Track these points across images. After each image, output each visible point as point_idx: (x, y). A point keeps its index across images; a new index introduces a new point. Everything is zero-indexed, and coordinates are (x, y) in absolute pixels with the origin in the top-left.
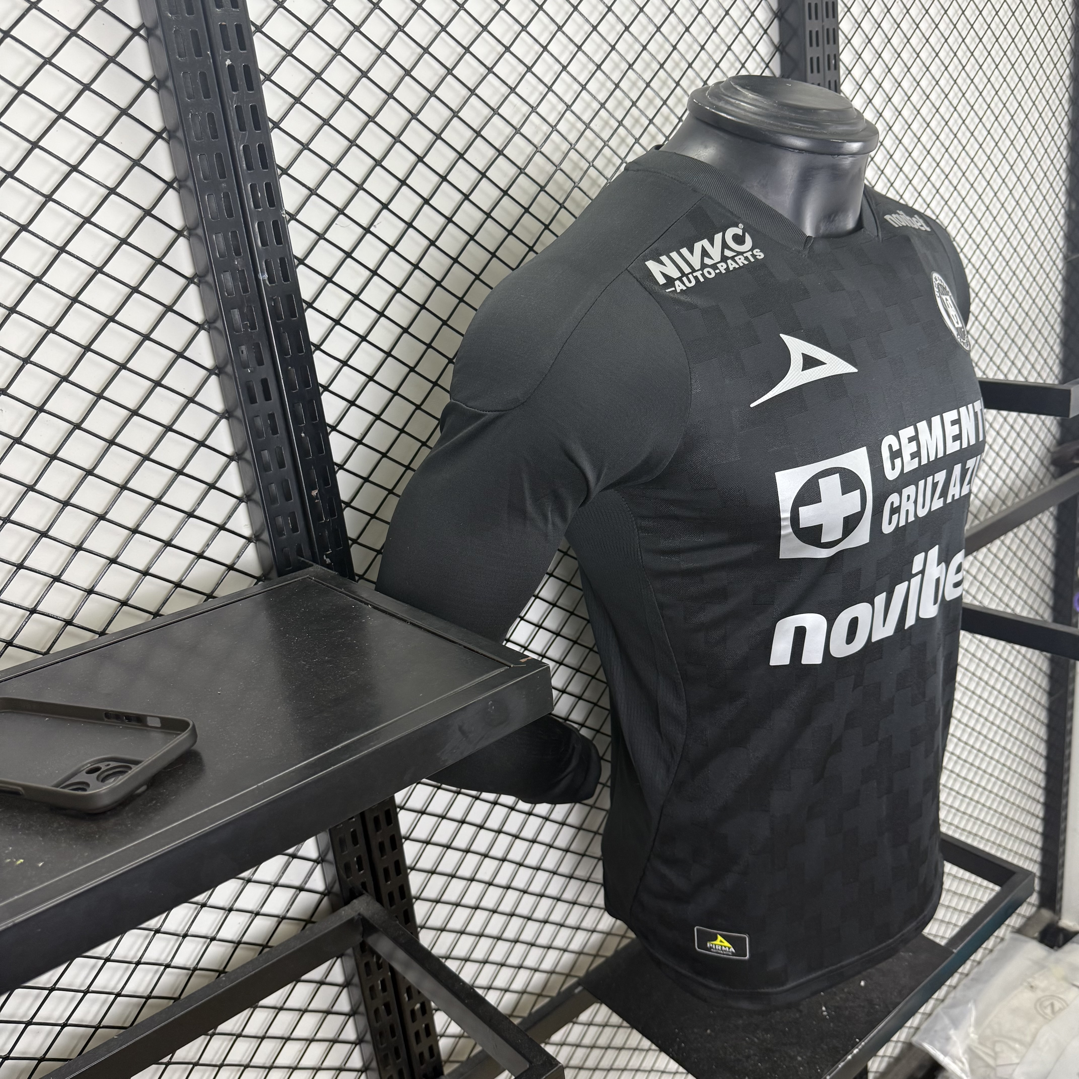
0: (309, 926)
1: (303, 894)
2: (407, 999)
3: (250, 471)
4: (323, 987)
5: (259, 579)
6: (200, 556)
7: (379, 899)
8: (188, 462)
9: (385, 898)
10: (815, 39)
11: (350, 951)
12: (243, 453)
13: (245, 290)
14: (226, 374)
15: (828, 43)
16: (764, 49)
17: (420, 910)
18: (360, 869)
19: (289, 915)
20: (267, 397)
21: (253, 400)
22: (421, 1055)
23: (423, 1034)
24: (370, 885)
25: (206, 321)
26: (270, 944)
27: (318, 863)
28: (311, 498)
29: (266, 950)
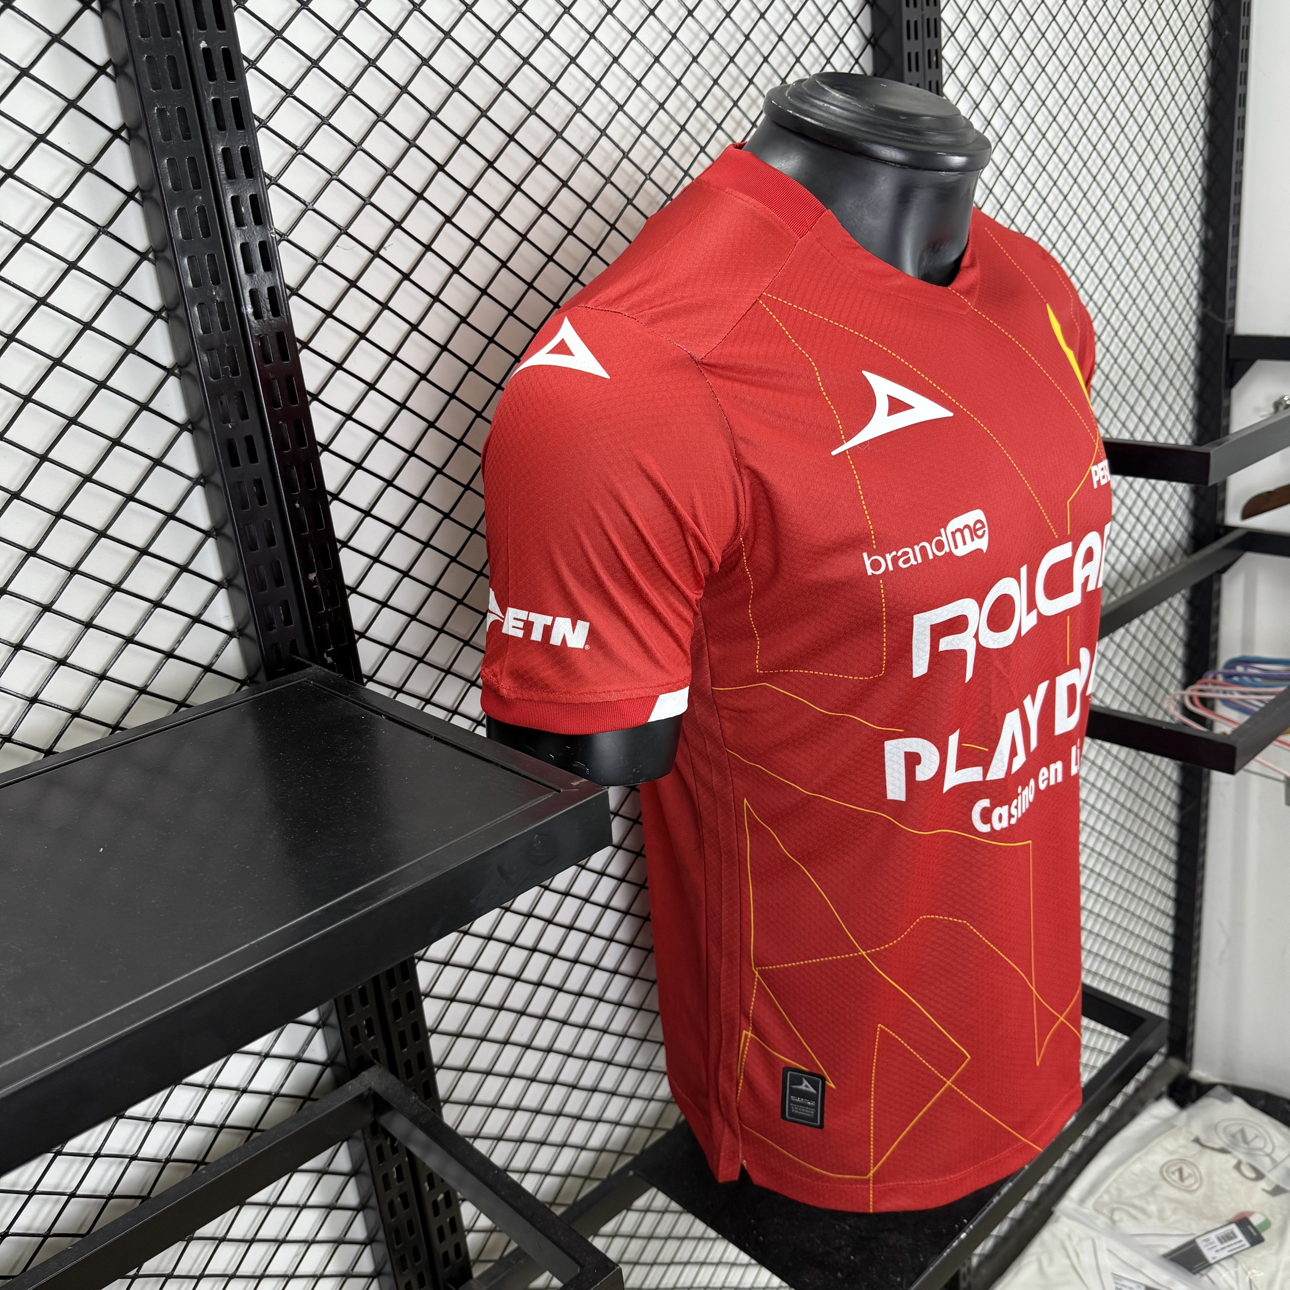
0: (308, 1104)
1: (300, 1065)
2: (428, 1189)
3: (232, 551)
4: (326, 1177)
5: (242, 683)
6: (169, 655)
7: (393, 1070)
8: (153, 539)
9: (401, 1070)
10: (913, 31)
11: (359, 1133)
12: (222, 527)
13: (225, 327)
14: (201, 429)
15: (929, 35)
16: (853, 41)
17: (443, 1080)
18: (371, 1034)
19: (283, 1091)
20: (253, 458)
21: (234, 461)
22: (446, 1254)
23: (447, 1230)
24: (383, 1053)
25: (176, 365)
26: (260, 1127)
27: (318, 1028)
28: (308, 583)
29: (256, 1134)
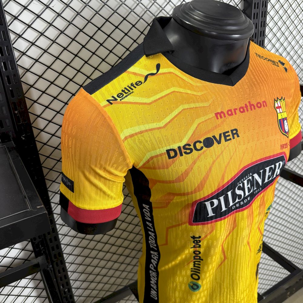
0: (26, 262)
1: (23, 251)
2: (62, 288)
4: (33, 280)
19: (19, 257)
26: (11, 267)
28: (15, 114)
29: (9, 269)
